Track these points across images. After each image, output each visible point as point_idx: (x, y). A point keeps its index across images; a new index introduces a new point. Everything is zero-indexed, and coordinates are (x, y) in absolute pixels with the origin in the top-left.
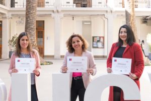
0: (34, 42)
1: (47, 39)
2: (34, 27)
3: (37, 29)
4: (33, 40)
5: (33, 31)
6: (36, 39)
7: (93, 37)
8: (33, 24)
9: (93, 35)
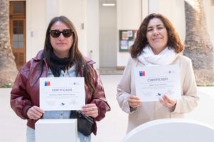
0: (5, 42)
1: (32, 35)
2: (6, 13)
3: (11, 17)
4: (4, 39)
5: (4, 21)
6: (8, 36)
7: (121, 32)
8: (4, 7)
9: (120, 28)
